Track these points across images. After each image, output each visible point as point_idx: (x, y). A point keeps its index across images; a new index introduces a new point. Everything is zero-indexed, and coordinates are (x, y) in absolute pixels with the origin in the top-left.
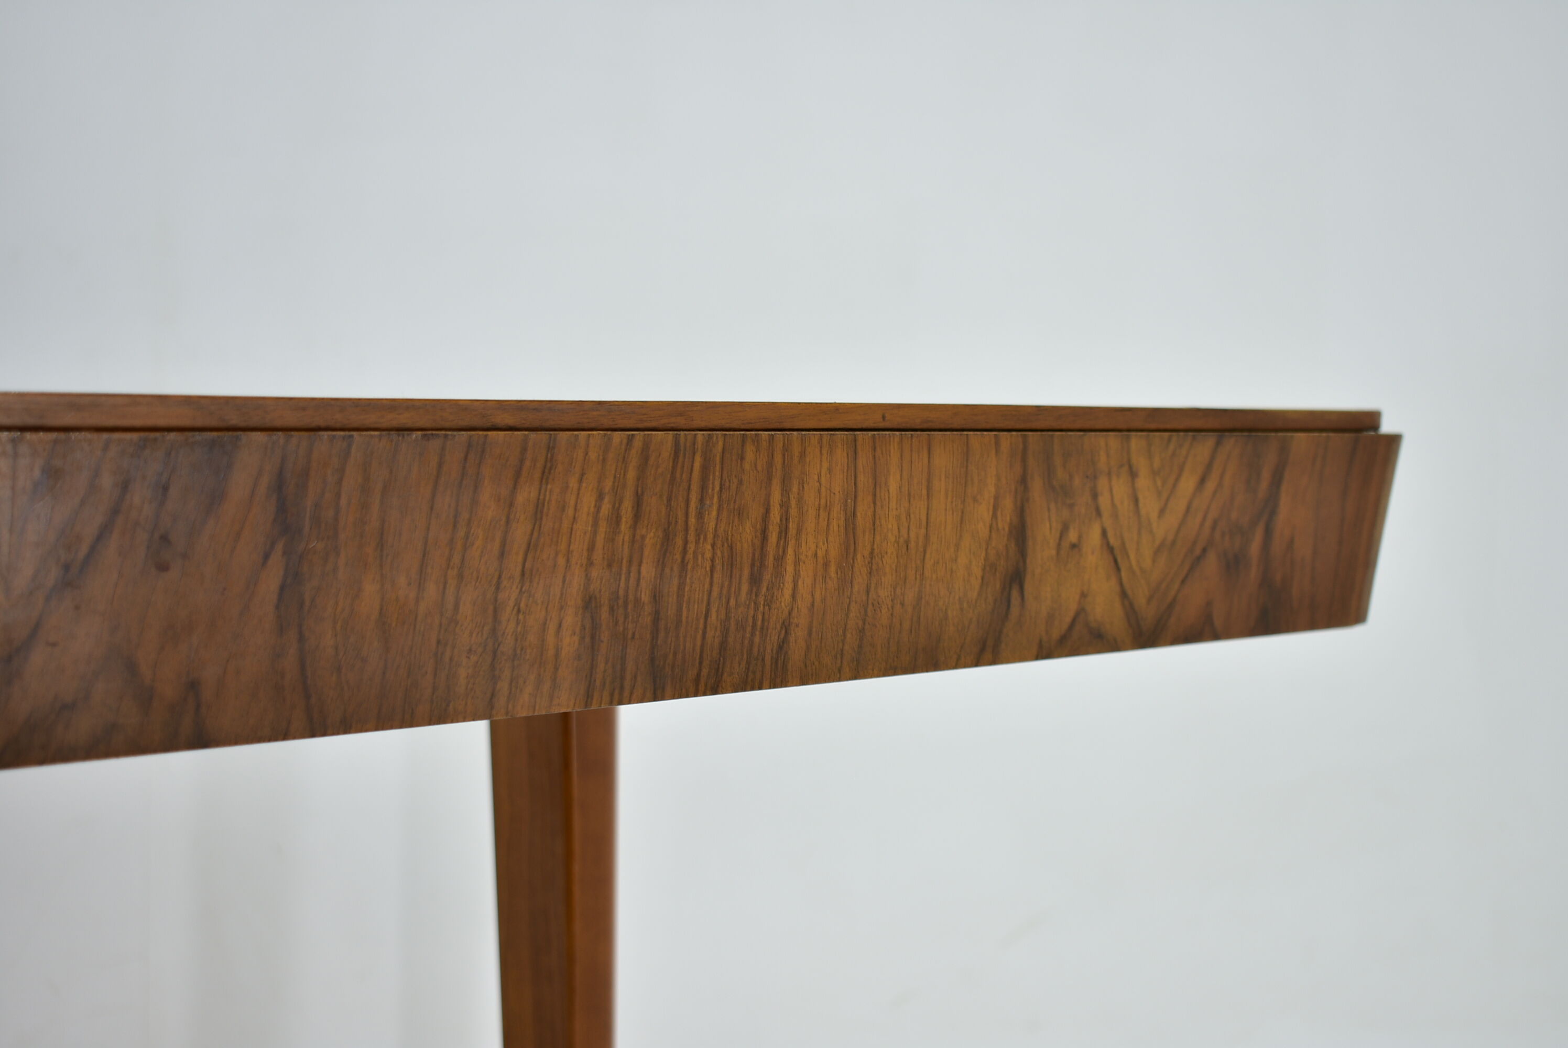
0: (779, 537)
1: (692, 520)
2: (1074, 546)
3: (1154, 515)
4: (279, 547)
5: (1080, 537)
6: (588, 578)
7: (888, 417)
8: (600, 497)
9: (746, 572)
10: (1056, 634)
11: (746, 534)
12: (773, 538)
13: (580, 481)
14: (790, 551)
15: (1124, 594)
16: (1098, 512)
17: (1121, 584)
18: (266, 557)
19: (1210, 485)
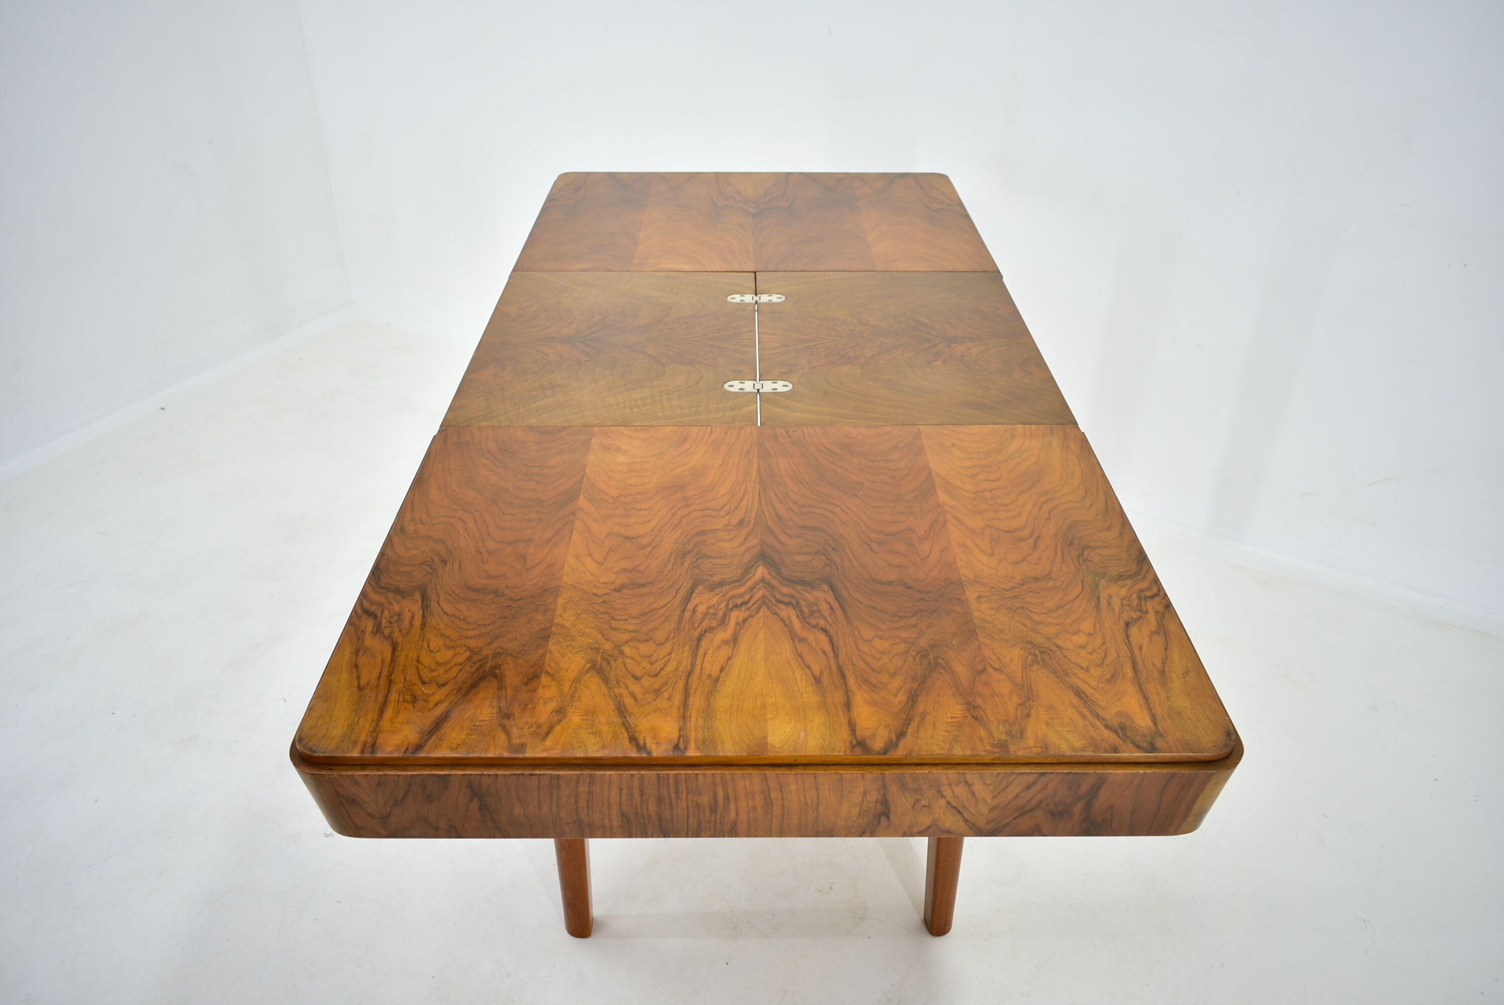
0: (725, 800)
1: (673, 795)
2: (925, 806)
3: (989, 798)
4: (476, 798)
5: (929, 804)
6: (621, 809)
7: (798, 760)
8: (621, 790)
9: (707, 809)
10: (915, 830)
11: (705, 799)
12: (721, 800)
13: (610, 785)
14: (732, 805)
15: (966, 821)
16: (943, 796)
17: (964, 818)
18: (471, 801)
19: (1034, 790)
